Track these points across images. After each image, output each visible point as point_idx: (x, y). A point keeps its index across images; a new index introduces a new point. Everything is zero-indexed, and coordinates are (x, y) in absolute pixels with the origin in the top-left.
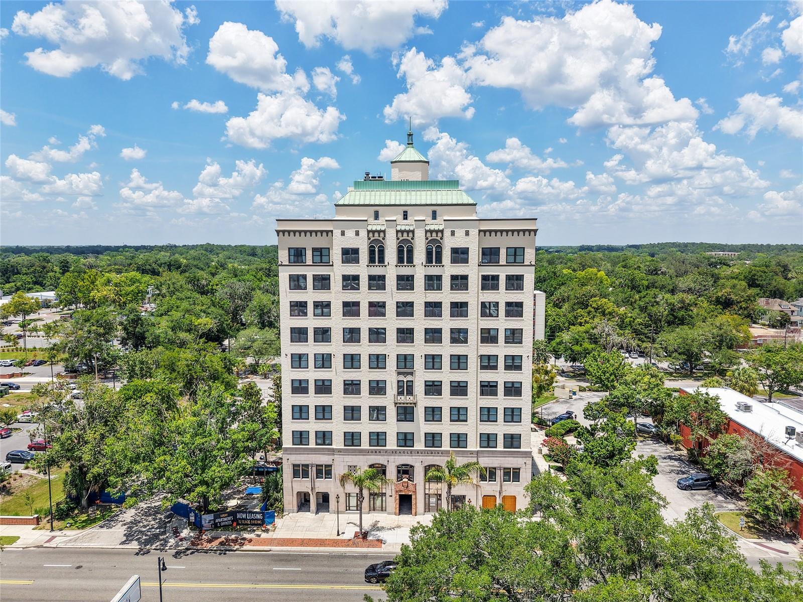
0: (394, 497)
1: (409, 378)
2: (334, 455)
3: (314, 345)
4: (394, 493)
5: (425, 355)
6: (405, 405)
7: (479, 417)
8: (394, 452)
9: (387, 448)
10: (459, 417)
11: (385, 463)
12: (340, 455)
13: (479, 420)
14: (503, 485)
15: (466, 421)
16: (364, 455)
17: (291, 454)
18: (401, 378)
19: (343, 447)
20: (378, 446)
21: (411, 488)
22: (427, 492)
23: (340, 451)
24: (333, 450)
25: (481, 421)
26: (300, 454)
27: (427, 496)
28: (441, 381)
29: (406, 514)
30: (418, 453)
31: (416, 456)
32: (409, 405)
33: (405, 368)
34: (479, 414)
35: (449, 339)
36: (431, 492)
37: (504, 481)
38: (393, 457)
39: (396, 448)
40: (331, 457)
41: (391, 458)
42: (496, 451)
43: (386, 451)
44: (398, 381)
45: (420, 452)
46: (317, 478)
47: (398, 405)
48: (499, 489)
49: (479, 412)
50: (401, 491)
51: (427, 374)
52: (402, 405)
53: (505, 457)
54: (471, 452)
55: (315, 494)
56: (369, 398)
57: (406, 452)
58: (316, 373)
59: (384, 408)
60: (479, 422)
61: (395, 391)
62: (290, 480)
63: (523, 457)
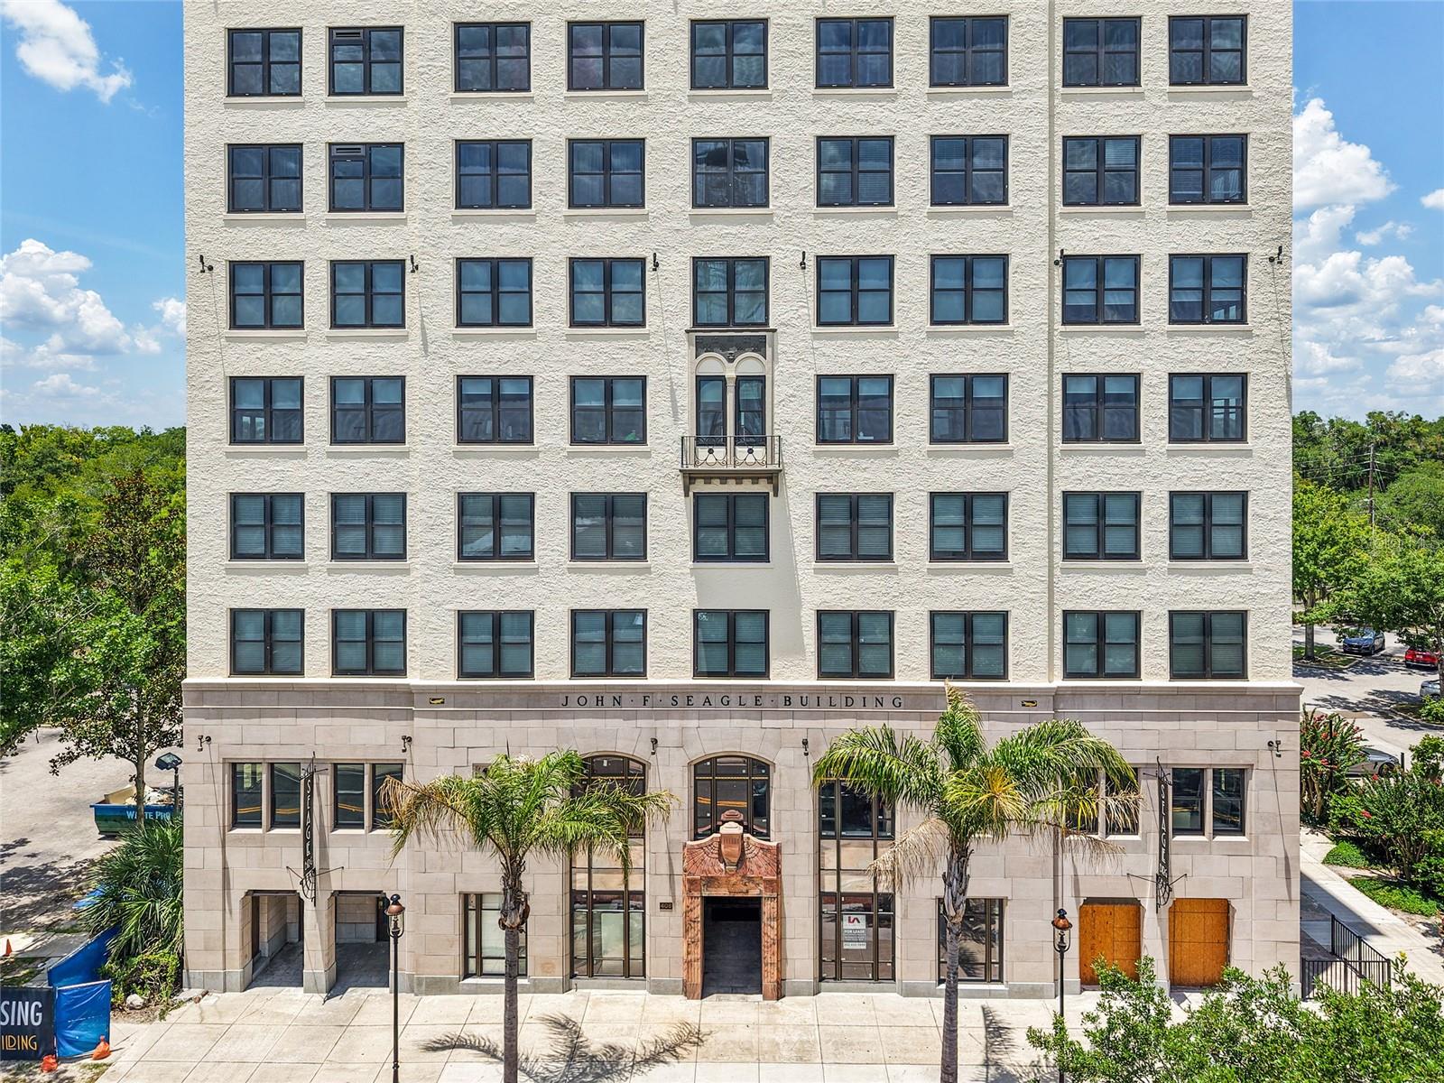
0: (680, 908)
1: (748, 364)
2: (410, 716)
3: (331, 223)
4: (680, 889)
5: (820, 259)
6: (731, 487)
7: (1058, 538)
8: (678, 700)
9: (651, 680)
10: (968, 540)
11: (642, 751)
12: (437, 715)
13: (1058, 548)
14: (1172, 849)
15: (1001, 555)
16: (544, 716)
17: (219, 714)
18: (714, 364)
19: (451, 680)
20: (609, 672)
21: (758, 864)
22: (830, 885)
23: (436, 697)
24: (409, 694)
25: (1068, 556)
26: (261, 714)
27: (832, 904)
28: (890, 378)
29: (734, 991)
30: (788, 701)
31: (778, 715)
32: (747, 487)
33: (731, 319)
34: (1058, 523)
35: (925, 185)
36: (851, 884)
37: (1177, 831)
38: (674, 723)
39: (687, 679)
40: (399, 728)
41: (669, 728)
42: (1138, 691)
43: (647, 695)
44: (701, 381)
45: (795, 699)
46: (337, 826)
47: (700, 487)
48: (1152, 867)
49: (1058, 512)
50: (711, 881)
51: (828, 347)
52: (716, 487)
53: (1179, 717)
54: (1029, 698)
55: (324, 898)
56: (571, 455)
57: (734, 698)
58: (338, 347)
59: (638, 503)
60: (1058, 558)
61: (687, 425)
62: (214, 833)
63: (1259, 717)
